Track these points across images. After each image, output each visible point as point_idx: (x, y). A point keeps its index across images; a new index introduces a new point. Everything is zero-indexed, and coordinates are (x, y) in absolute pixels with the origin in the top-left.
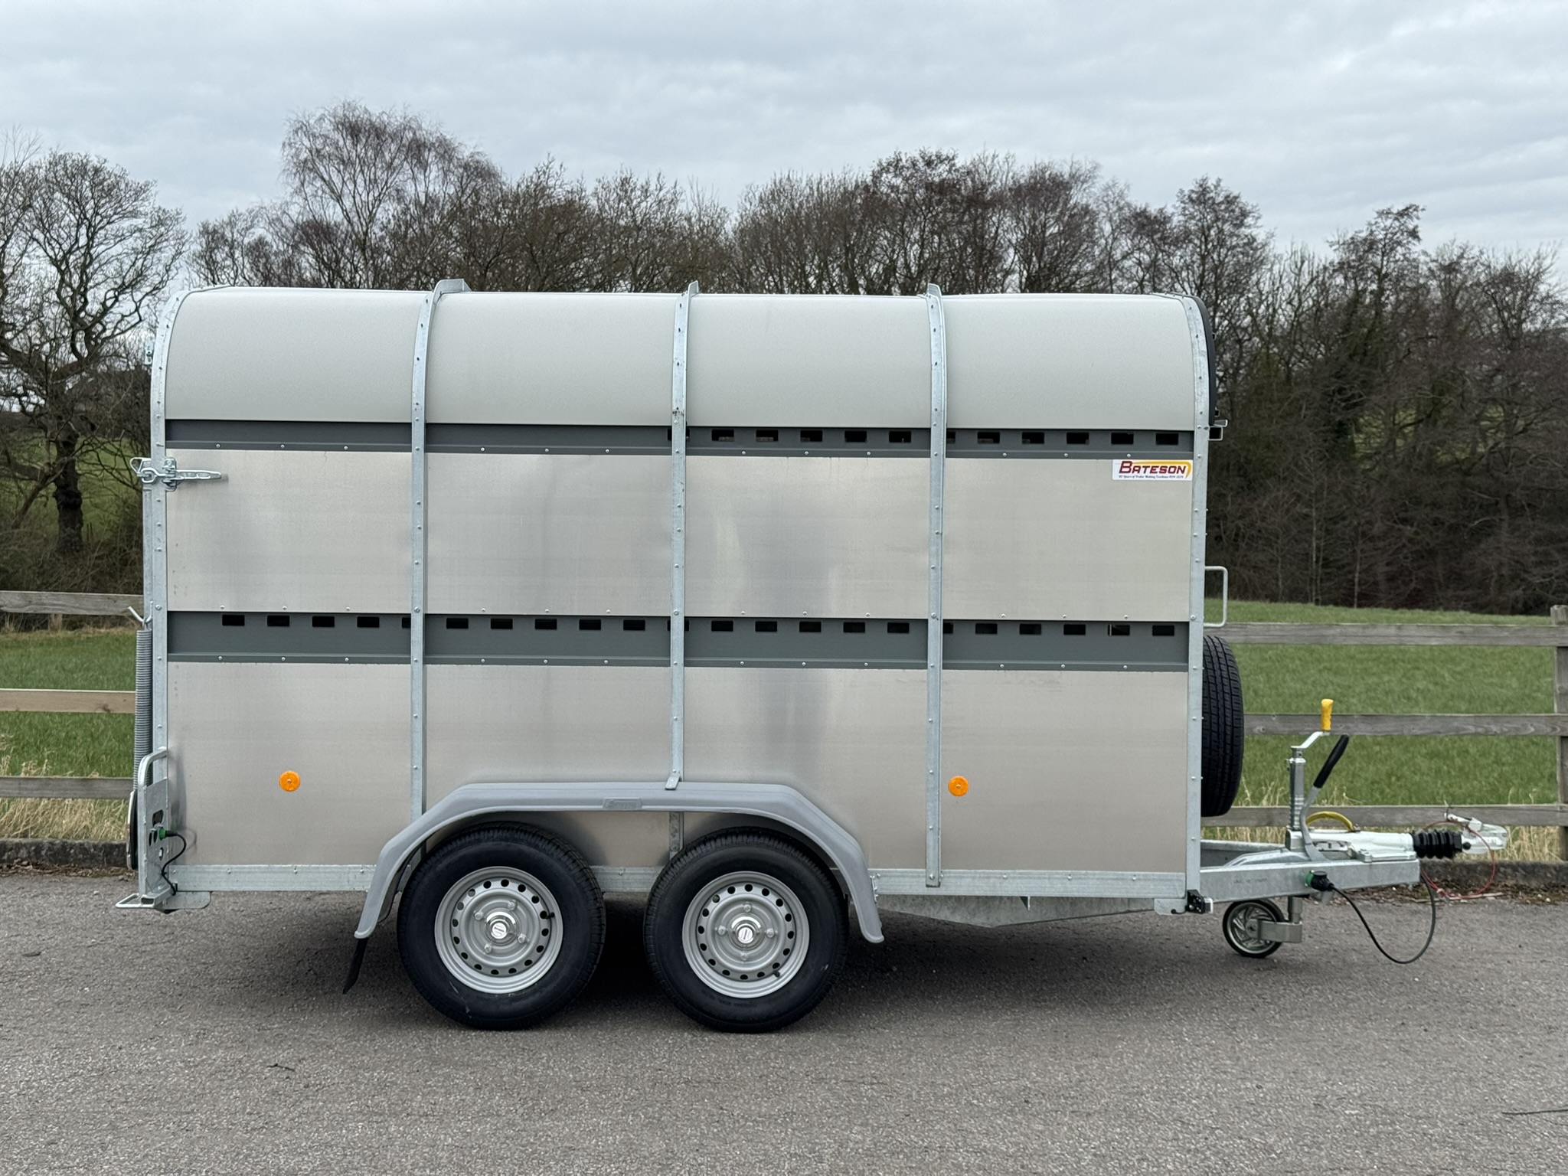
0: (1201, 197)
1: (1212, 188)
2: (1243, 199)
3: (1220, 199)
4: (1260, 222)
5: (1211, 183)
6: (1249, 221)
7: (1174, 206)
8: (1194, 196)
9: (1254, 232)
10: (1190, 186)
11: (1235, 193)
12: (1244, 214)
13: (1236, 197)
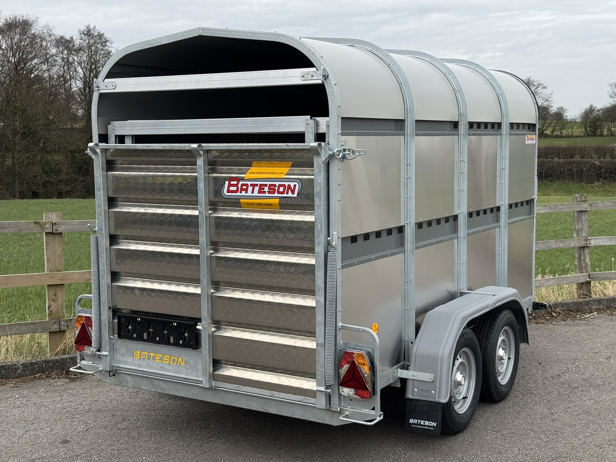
0: (88, 33)
1: (92, 29)
2: (105, 35)
3: (96, 34)
4: (113, 45)
5: (92, 27)
6: (108, 44)
7: (77, 36)
8: (85, 32)
9: (110, 49)
10: (83, 28)
11: (102, 32)
12: (106, 42)
13: (103, 34)
